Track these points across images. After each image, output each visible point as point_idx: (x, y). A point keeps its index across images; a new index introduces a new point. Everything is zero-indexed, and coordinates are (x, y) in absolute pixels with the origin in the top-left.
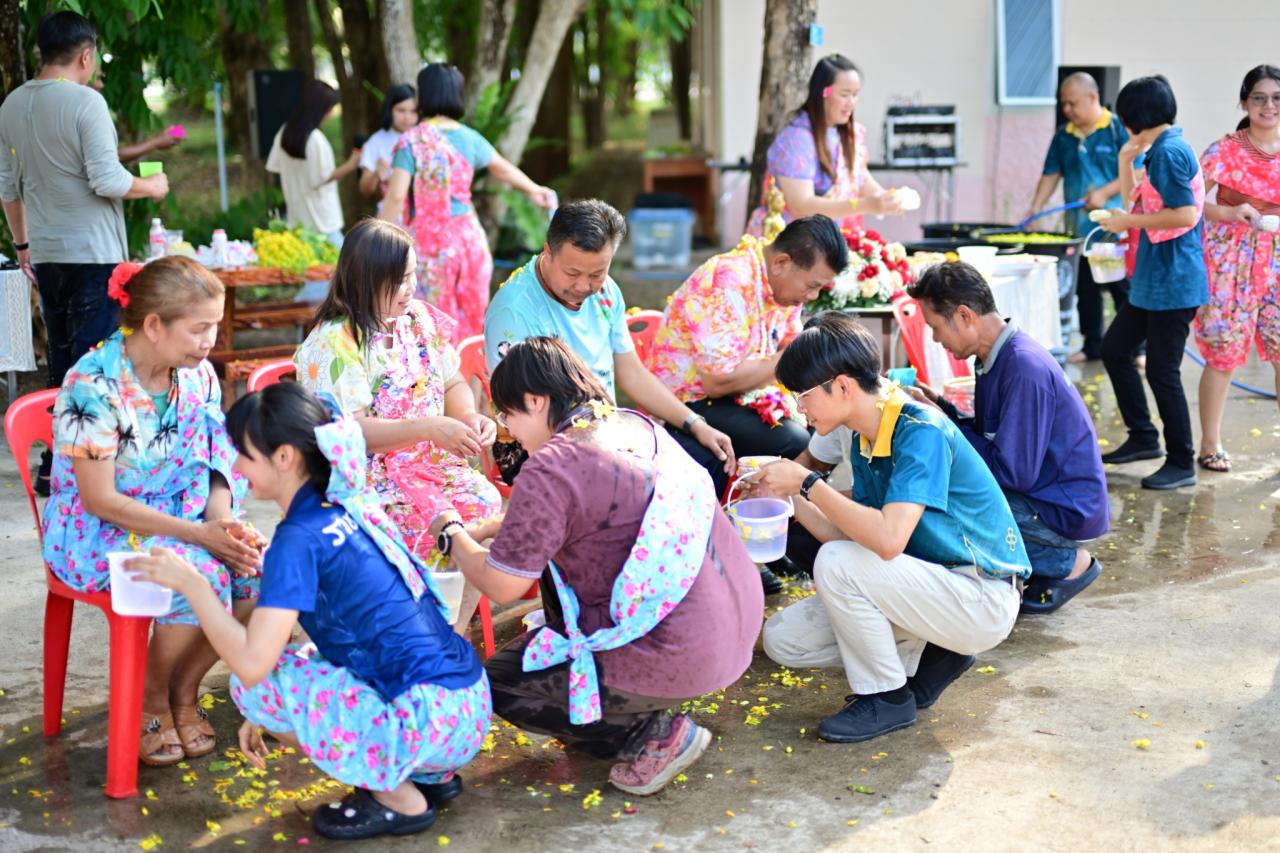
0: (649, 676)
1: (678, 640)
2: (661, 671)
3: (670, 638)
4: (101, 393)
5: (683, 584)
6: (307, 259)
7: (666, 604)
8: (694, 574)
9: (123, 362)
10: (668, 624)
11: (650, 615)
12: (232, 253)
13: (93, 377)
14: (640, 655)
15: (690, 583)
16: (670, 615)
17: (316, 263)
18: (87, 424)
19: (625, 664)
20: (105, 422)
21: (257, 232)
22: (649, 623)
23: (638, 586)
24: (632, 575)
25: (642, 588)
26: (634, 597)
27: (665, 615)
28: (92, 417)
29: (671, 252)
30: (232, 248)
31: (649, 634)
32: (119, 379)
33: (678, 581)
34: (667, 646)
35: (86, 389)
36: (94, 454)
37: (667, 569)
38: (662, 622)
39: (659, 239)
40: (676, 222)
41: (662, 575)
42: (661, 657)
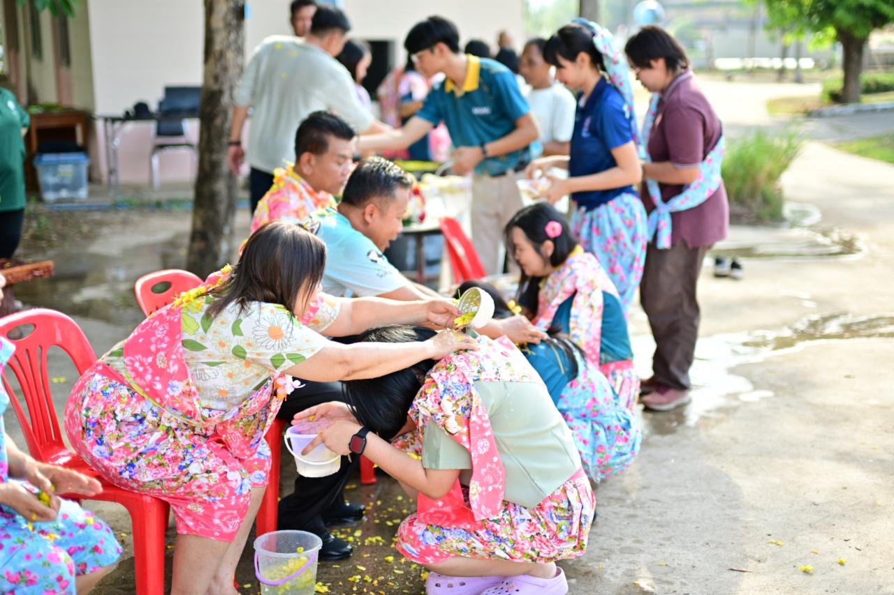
29: (74, 187)
39: (63, 178)
40: (76, 164)
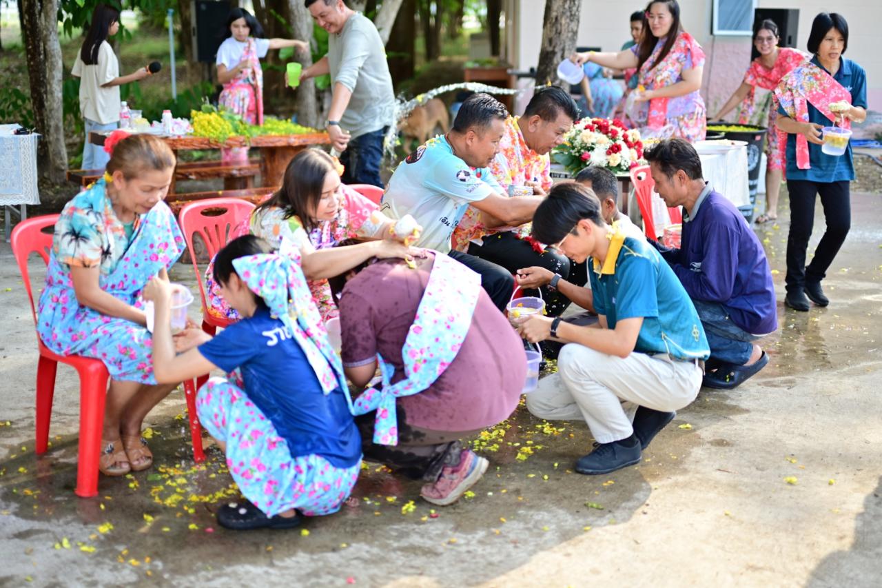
0: (436, 416)
1: (452, 387)
2: (443, 411)
3: (446, 387)
4: (92, 222)
5: (453, 348)
6: (228, 132)
7: (443, 364)
8: (461, 341)
9: (106, 200)
10: (444, 377)
11: (432, 372)
12: (176, 126)
13: (86, 211)
14: (427, 401)
15: (458, 348)
16: (445, 371)
17: (233, 134)
18: (82, 243)
19: (419, 409)
20: (94, 242)
21: (194, 112)
22: (433, 377)
23: (418, 351)
24: (413, 345)
25: (422, 352)
26: (416, 358)
27: (442, 371)
28: (85, 238)
30: (176, 123)
31: (433, 385)
32: (103, 213)
33: (449, 347)
34: (444, 393)
35: (81, 219)
36: (87, 264)
37: (441, 339)
38: (441, 377)
41: (437, 344)
42: (441, 401)
